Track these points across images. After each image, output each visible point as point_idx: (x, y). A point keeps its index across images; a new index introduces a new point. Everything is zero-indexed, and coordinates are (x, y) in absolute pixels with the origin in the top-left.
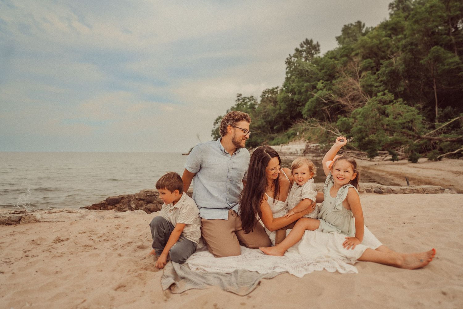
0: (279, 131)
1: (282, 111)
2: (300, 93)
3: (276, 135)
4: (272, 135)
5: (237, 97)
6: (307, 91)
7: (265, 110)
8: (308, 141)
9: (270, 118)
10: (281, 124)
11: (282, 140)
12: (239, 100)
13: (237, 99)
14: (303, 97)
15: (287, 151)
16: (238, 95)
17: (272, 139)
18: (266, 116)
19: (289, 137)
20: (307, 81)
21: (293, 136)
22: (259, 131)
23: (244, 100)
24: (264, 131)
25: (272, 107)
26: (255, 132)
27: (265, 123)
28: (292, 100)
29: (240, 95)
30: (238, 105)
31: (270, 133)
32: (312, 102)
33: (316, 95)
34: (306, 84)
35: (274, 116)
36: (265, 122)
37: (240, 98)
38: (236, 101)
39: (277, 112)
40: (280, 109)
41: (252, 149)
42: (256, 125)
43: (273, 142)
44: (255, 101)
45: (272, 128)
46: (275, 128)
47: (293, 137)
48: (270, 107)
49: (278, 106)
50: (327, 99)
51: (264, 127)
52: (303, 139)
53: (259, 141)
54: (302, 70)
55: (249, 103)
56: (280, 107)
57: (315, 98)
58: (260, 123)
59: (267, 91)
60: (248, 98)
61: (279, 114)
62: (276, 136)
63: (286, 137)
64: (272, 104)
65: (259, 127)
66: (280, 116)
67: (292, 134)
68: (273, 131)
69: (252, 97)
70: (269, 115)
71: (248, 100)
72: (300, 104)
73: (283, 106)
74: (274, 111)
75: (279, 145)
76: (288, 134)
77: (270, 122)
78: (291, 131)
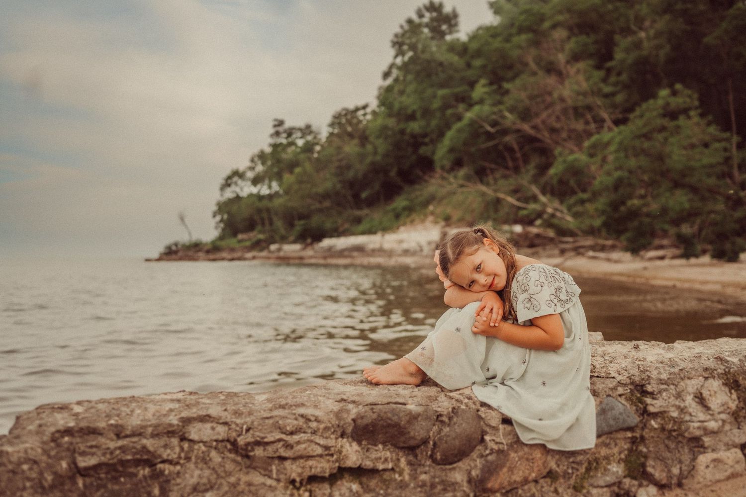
0: (371, 203)
1: (378, 158)
2: (427, 112)
3: (366, 211)
4: (358, 213)
5: (275, 126)
6: (445, 107)
7: (340, 157)
8: (443, 223)
9: (350, 174)
10: (377, 186)
11: (381, 223)
12: (277, 134)
13: (272, 131)
14: (434, 123)
15: (395, 246)
16: (276, 123)
17: (358, 221)
18: (342, 169)
19: (397, 216)
20: (442, 86)
21: (406, 213)
22: (327, 204)
23: (290, 133)
24: (339, 204)
25: (357, 149)
26: (318, 206)
27: (339, 186)
28: (402, 132)
29: (281, 123)
30: (275, 146)
31: (352, 208)
32: (459, 131)
33: (469, 115)
34: (441, 92)
35: (360, 169)
36: (340, 182)
37: (281, 129)
38: (272, 136)
39: (369, 159)
40: (375, 153)
41: (312, 244)
42: (320, 189)
43: (361, 227)
44: (315, 138)
45: (356, 196)
46: (364, 195)
47: (408, 216)
48: (351, 148)
49: (369, 147)
50: (494, 124)
51: (337, 193)
52: (431, 218)
53: (328, 225)
54: (428, 62)
55: (300, 143)
56: (375, 148)
57: (465, 121)
58: (328, 185)
59: (344, 112)
60: (300, 130)
61: (373, 163)
62: (367, 215)
63: (391, 215)
64: (356, 141)
65: (326, 196)
66: (376, 170)
67: (404, 209)
68: (358, 202)
69: (308, 127)
70: (349, 167)
71: (299, 134)
72: (427, 140)
73: (382, 146)
74: (362, 157)
75: (375, 233)
76: (394, 210)
77: (351, 184)
78: (400, 202)
